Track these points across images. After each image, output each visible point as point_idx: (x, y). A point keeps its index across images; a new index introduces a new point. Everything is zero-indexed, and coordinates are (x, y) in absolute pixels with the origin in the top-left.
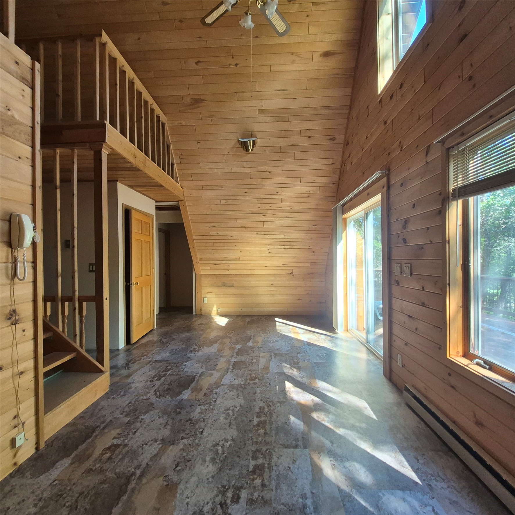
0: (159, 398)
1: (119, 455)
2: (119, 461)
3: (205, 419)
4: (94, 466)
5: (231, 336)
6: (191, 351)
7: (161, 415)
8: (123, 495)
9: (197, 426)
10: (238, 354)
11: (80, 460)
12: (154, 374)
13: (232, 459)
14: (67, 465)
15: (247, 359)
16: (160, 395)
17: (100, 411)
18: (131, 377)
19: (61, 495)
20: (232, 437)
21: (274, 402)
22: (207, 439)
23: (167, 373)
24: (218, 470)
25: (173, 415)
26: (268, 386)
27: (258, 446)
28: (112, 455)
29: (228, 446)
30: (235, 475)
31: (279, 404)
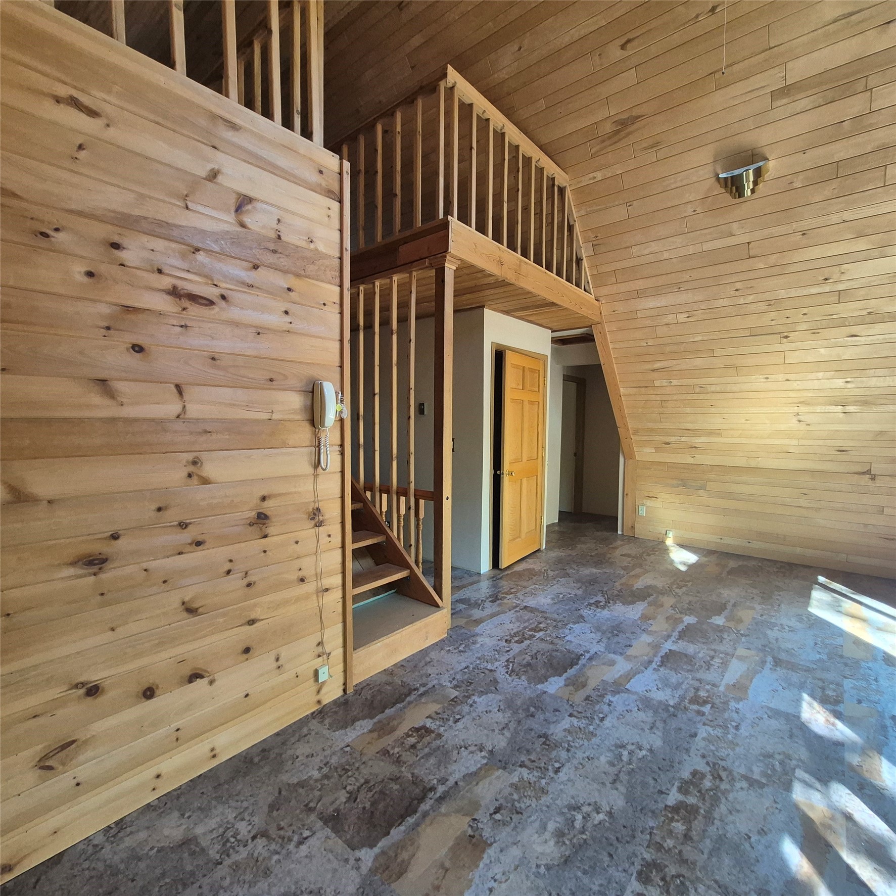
0: (510, 675)
1: (426, 747)
2: (422, 758)
3: (572, 747)
4: (393, 748)
5: (680, 592)
6: (590, 604)
7: (502, 707)
8: (409, 816)
9: (554, 753)
10: (682, 635)
11: (383, 729)
12: (515, 631)
13: (595, 854)
14: (365, 730)
15: (699, 652)
16: (513, 671)
17: (426, 665)
18: (481, 625)
19: (347, 771)
20: (611, 808)
21: (735, 774)
22: (562, 787)
23: (536, 634)
24: (562, 860)
25: (522, 715)
26: (732, 730)
27: (659, 854)
28: (418, 742)
29: (596, 822)
30: (591, 890)
31: (744, 784)
